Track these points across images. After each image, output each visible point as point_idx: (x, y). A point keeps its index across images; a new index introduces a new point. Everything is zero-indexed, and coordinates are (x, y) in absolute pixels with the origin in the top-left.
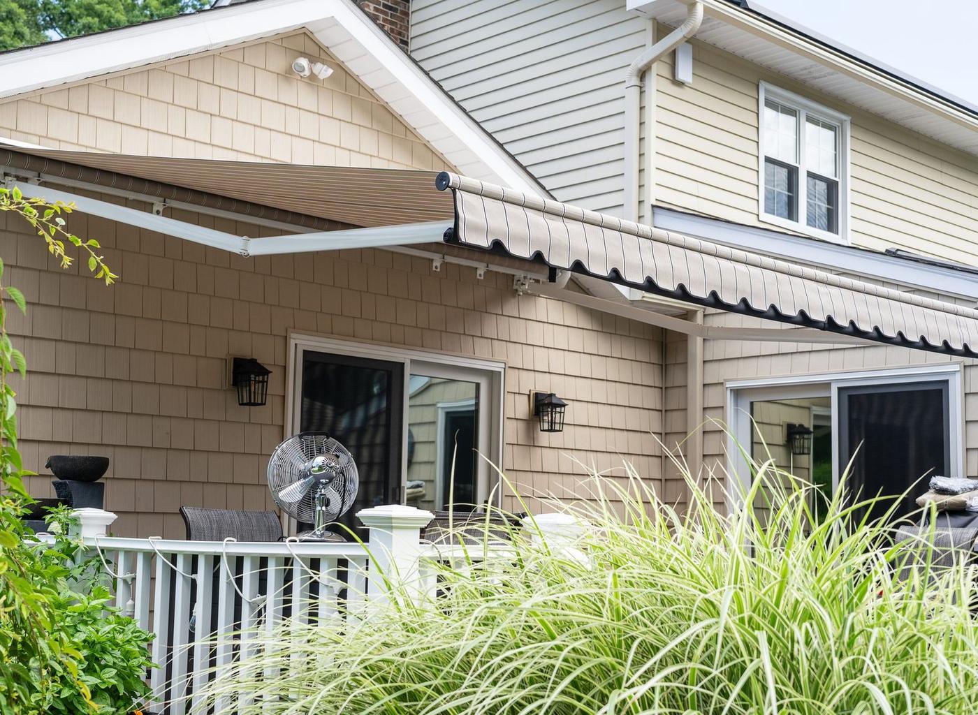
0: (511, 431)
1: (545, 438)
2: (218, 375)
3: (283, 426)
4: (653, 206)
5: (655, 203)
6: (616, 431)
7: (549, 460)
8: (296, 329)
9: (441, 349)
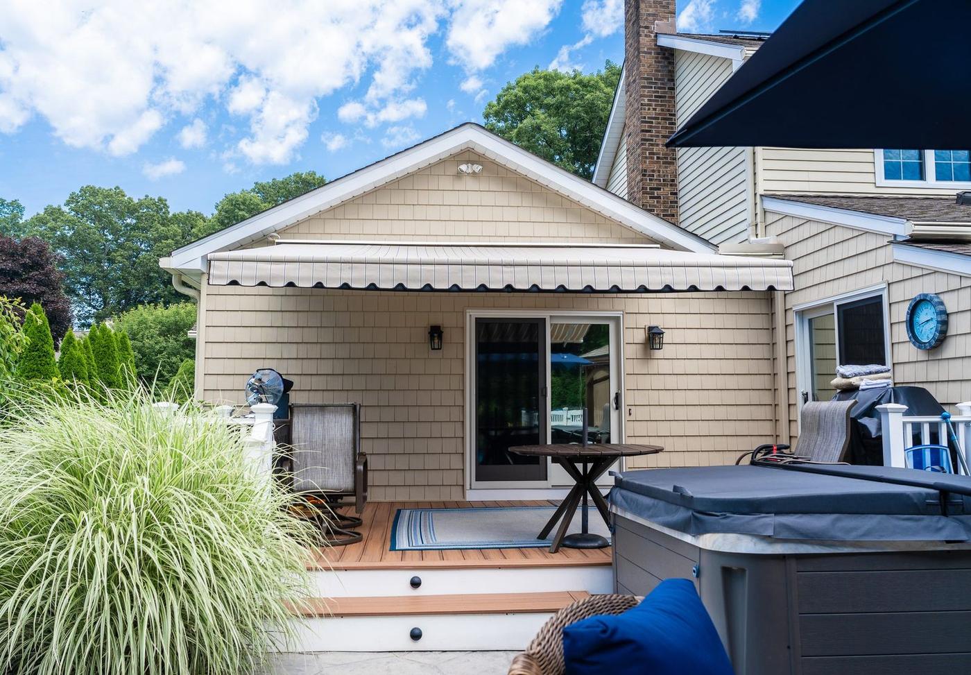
0: (629, 351)
1: (658, 354)
2: (423, 335)
3: (463, 359)
4: (761, 195)
5: (763, 193)
6: (725, 345)
7: (664, 367)
8: (470, 307)
9: (573, 308)
